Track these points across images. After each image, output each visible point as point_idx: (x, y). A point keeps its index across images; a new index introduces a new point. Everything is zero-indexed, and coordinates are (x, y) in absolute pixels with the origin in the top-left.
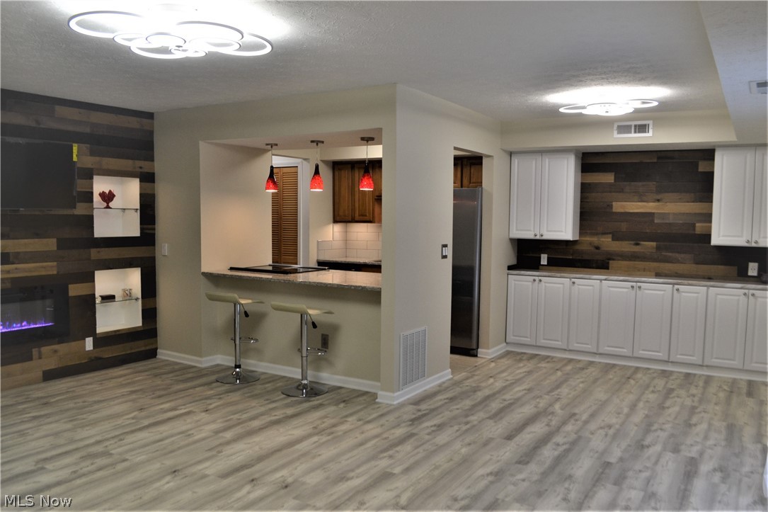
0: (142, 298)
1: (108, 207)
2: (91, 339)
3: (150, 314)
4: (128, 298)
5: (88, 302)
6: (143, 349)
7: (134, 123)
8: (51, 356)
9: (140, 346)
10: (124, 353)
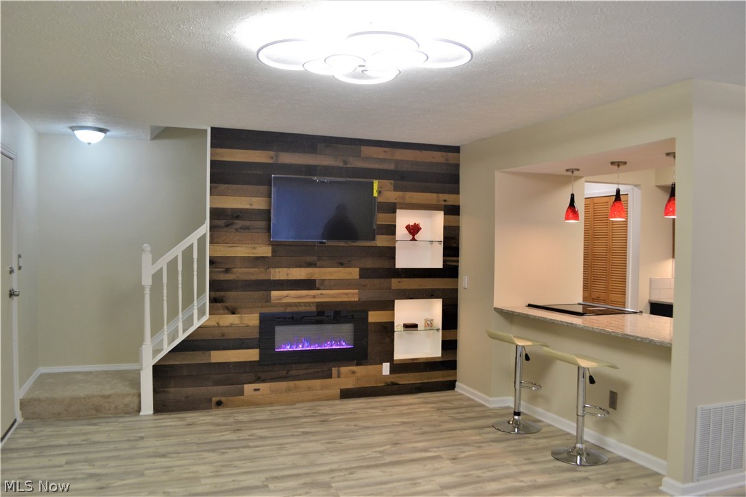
0: (444, 328)
1: (413, 239)
2: (388, 364)
3: (449, 345)
4: (428, 328)
5: (387, 329)
6: (441, 379)
7: (438, 157)
8: (350, 376)
9: (438, 376)
10: (420, 382)
